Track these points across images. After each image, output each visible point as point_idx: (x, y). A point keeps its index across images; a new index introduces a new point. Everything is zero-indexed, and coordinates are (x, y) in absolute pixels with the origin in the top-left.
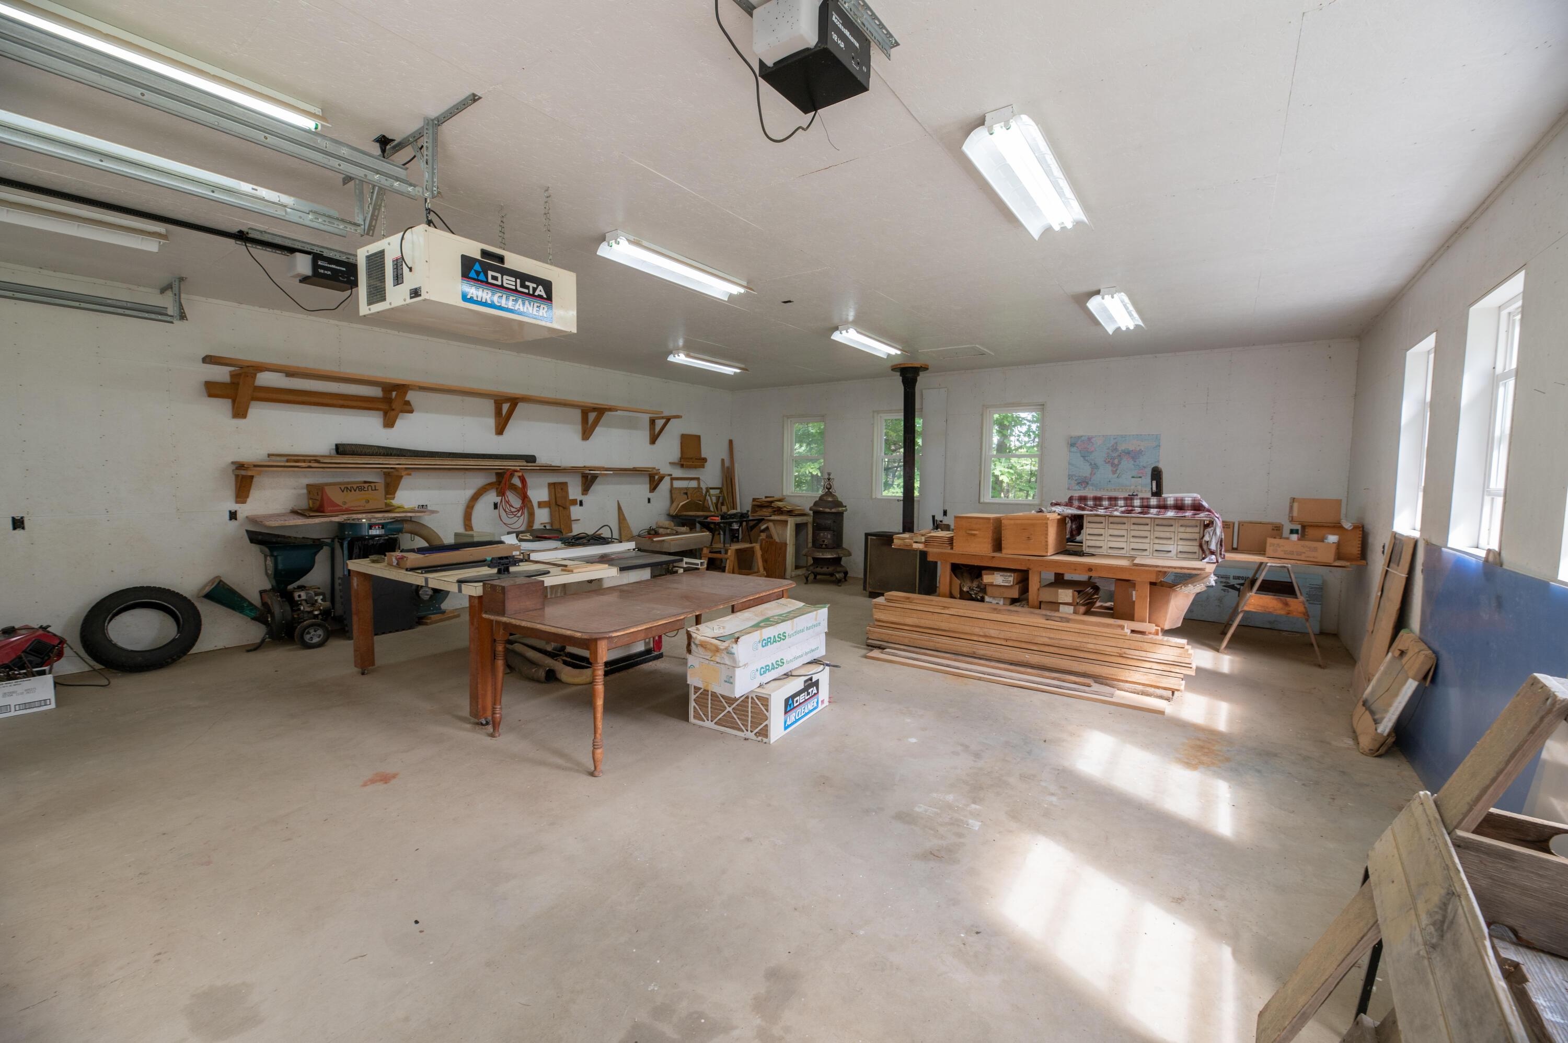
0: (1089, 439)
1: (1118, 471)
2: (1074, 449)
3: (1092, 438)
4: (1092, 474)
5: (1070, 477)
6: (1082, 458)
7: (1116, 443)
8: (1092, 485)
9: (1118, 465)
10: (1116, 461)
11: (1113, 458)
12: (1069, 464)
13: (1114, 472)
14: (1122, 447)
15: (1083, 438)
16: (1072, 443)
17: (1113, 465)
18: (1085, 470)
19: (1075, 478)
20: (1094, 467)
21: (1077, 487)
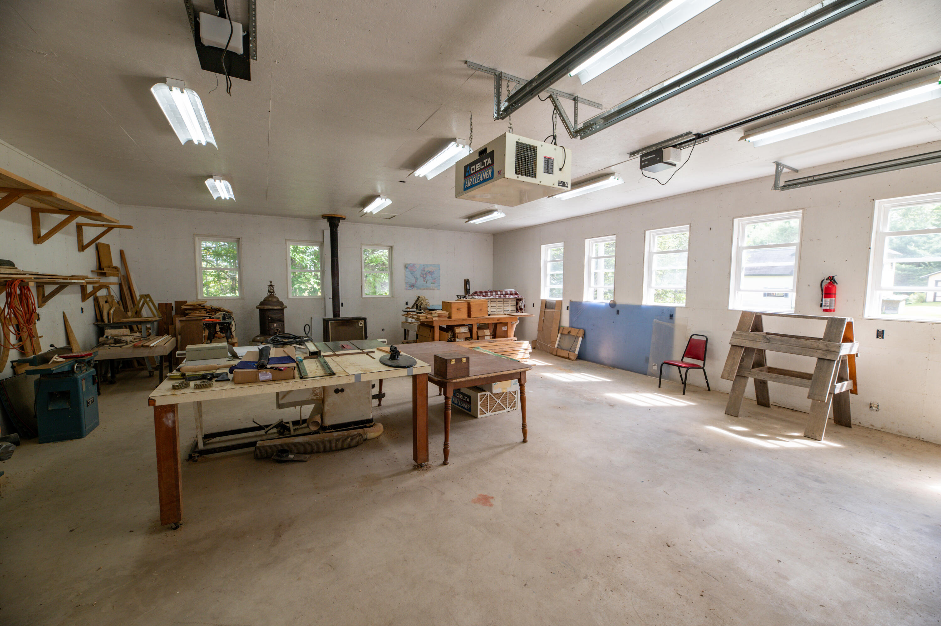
0: (414, 265)
1: (426, 281)
2: (407, 270)
3: (415, 264)
4: (416, 282)
5: (406, 283)
6: (411, 275)
7: (424, 268)
8: (416, 287)
9: (425, 278)
10: (425, 276)
11: (423, 274)
12: (406, 277)
13: (424, 281)
14: (426, 270)
15: (411, 265)
16: (406, 267)
17: (424, 278)
18: (413, 281)
19: (408, 284)
20: (416, 279)
21: (409, 288)
